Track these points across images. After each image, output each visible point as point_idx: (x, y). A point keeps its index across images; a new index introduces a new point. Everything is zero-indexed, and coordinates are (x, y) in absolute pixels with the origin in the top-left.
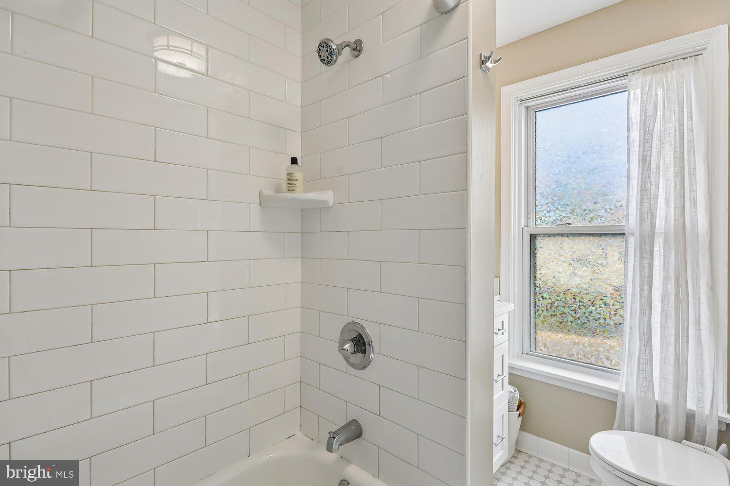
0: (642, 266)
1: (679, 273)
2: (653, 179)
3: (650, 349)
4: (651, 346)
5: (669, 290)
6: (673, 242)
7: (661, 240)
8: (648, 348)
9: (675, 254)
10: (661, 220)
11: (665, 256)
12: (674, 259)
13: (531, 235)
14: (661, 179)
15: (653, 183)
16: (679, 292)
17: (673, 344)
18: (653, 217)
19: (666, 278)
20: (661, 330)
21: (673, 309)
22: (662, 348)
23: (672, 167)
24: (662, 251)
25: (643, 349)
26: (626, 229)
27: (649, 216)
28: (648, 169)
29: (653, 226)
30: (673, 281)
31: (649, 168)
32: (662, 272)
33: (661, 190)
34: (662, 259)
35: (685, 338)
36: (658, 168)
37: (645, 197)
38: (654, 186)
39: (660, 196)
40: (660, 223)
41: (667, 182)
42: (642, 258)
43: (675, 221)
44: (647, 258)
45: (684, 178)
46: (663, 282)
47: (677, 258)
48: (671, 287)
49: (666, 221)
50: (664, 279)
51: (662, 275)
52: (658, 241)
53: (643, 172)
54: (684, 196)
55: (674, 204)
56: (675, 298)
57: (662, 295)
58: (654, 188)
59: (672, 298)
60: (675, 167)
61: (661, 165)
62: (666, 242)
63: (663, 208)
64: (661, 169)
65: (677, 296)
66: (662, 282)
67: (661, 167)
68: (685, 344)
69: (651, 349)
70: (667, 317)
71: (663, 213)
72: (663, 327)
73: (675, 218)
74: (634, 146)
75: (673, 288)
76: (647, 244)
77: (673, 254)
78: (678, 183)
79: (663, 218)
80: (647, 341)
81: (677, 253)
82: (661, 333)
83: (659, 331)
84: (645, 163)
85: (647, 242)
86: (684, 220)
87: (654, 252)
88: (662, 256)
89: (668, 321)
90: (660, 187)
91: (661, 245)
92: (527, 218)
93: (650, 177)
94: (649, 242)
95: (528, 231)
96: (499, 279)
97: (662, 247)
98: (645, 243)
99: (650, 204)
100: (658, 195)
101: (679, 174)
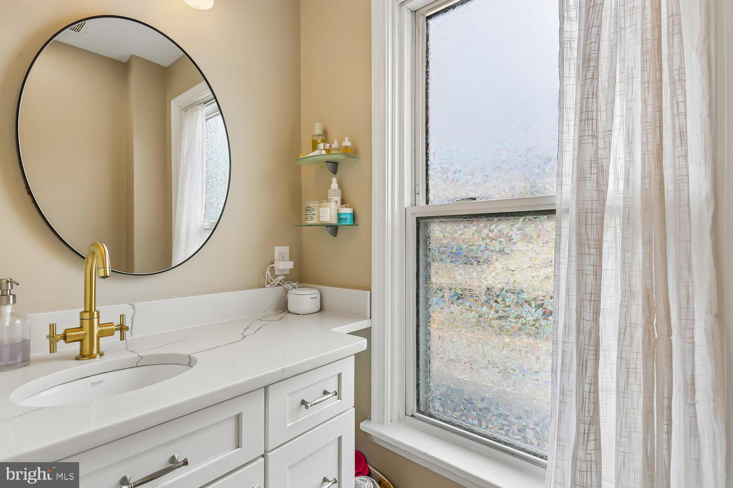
0: (580, 271)
1: (651, 284)
2: (602, 101)
3: (595, 440)
4: (598, 433)
5: (634, 319)
6: (639, 223)
7: (618, 221)
8: (592, 437)
9: (643, 244)
10: (617, 179)
11: (624, 251)
12: (641, 256)
13: (418, 219)
14: (618, 100)
15: (603, 108)
16: (653, 322)
17: (640, 429)
18: (602, 173)
19: (627, 293)
20: (618, 396)
21: (640, 356)
22: (619, 435)
23: (638, 73)
24: (619, 241)
25: (581, 438)
26: (558, 202)
27: (594, 171)
28: (593, 78)
29: (602, 191)
30: (639, 300)
31: (595, 78)
32: (619, 282)
33: (617, 120)
34: (619, 256)
35: (665, 422)
36: (612, 77)
37: (586, 133)
38: (604, 113)
39: (615, 134)
40: (615, 188)
41: (629, 103)
42: (581, 254)
43: (643, 178)
44: (590, 254)
45: (661, 89)
46: (622, 301)
47: (648, 254)
48: (637, 312)
49: (627, 181)
50: (623, 296)
51: (620, 286)
52: (613, 221)
53: (583, 86)
54: (661, 127)
55: (642, 143)
56: (644, 335)
57: (620, 328)
58: (604, 118)
59: (639, 334)
60: (643, 71)
61: (618, 72)
62: (627, 221)
63: (622, 156)
64: (617, 80)
65: (648, 331)
66: (619, 302)
67: (618, 76)
68: (665, 436)
69: (598, 440)
70: (628, 374)
71: (621, 164)
72: (622, 393)
73: (643, 173)
74: (571, 48)
75: (640, 312)
76: (589, 226)
77: (640, 245)
78: (650, 102)
79: (622, 176)
80: (590, 424)
81: (647, 243)
82: (618, 402)
83: (613, 398)
84: (588, 66)
85: (589, 221)
86: (662, 175)
87: (604, 243)
88: (619, 252)
89: (632, 380)
90: (615, 115)
91: (618, 228)
92: (416, 193)
93: (597, 95)
94: (594, 222)
95: (412, 214)
96: (368, 292)
97: (619, 231)
98: (586, 224)
99: (597, 148)
100: (611, 131)
101: (651, 85)
